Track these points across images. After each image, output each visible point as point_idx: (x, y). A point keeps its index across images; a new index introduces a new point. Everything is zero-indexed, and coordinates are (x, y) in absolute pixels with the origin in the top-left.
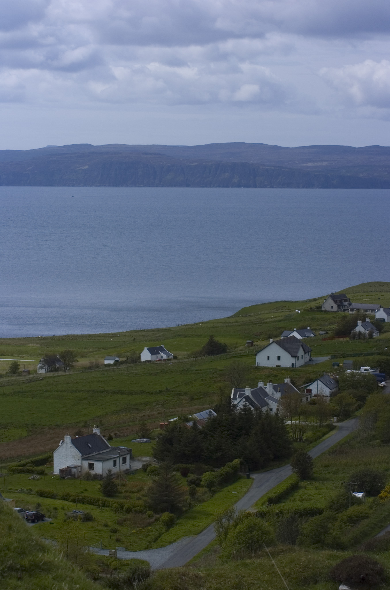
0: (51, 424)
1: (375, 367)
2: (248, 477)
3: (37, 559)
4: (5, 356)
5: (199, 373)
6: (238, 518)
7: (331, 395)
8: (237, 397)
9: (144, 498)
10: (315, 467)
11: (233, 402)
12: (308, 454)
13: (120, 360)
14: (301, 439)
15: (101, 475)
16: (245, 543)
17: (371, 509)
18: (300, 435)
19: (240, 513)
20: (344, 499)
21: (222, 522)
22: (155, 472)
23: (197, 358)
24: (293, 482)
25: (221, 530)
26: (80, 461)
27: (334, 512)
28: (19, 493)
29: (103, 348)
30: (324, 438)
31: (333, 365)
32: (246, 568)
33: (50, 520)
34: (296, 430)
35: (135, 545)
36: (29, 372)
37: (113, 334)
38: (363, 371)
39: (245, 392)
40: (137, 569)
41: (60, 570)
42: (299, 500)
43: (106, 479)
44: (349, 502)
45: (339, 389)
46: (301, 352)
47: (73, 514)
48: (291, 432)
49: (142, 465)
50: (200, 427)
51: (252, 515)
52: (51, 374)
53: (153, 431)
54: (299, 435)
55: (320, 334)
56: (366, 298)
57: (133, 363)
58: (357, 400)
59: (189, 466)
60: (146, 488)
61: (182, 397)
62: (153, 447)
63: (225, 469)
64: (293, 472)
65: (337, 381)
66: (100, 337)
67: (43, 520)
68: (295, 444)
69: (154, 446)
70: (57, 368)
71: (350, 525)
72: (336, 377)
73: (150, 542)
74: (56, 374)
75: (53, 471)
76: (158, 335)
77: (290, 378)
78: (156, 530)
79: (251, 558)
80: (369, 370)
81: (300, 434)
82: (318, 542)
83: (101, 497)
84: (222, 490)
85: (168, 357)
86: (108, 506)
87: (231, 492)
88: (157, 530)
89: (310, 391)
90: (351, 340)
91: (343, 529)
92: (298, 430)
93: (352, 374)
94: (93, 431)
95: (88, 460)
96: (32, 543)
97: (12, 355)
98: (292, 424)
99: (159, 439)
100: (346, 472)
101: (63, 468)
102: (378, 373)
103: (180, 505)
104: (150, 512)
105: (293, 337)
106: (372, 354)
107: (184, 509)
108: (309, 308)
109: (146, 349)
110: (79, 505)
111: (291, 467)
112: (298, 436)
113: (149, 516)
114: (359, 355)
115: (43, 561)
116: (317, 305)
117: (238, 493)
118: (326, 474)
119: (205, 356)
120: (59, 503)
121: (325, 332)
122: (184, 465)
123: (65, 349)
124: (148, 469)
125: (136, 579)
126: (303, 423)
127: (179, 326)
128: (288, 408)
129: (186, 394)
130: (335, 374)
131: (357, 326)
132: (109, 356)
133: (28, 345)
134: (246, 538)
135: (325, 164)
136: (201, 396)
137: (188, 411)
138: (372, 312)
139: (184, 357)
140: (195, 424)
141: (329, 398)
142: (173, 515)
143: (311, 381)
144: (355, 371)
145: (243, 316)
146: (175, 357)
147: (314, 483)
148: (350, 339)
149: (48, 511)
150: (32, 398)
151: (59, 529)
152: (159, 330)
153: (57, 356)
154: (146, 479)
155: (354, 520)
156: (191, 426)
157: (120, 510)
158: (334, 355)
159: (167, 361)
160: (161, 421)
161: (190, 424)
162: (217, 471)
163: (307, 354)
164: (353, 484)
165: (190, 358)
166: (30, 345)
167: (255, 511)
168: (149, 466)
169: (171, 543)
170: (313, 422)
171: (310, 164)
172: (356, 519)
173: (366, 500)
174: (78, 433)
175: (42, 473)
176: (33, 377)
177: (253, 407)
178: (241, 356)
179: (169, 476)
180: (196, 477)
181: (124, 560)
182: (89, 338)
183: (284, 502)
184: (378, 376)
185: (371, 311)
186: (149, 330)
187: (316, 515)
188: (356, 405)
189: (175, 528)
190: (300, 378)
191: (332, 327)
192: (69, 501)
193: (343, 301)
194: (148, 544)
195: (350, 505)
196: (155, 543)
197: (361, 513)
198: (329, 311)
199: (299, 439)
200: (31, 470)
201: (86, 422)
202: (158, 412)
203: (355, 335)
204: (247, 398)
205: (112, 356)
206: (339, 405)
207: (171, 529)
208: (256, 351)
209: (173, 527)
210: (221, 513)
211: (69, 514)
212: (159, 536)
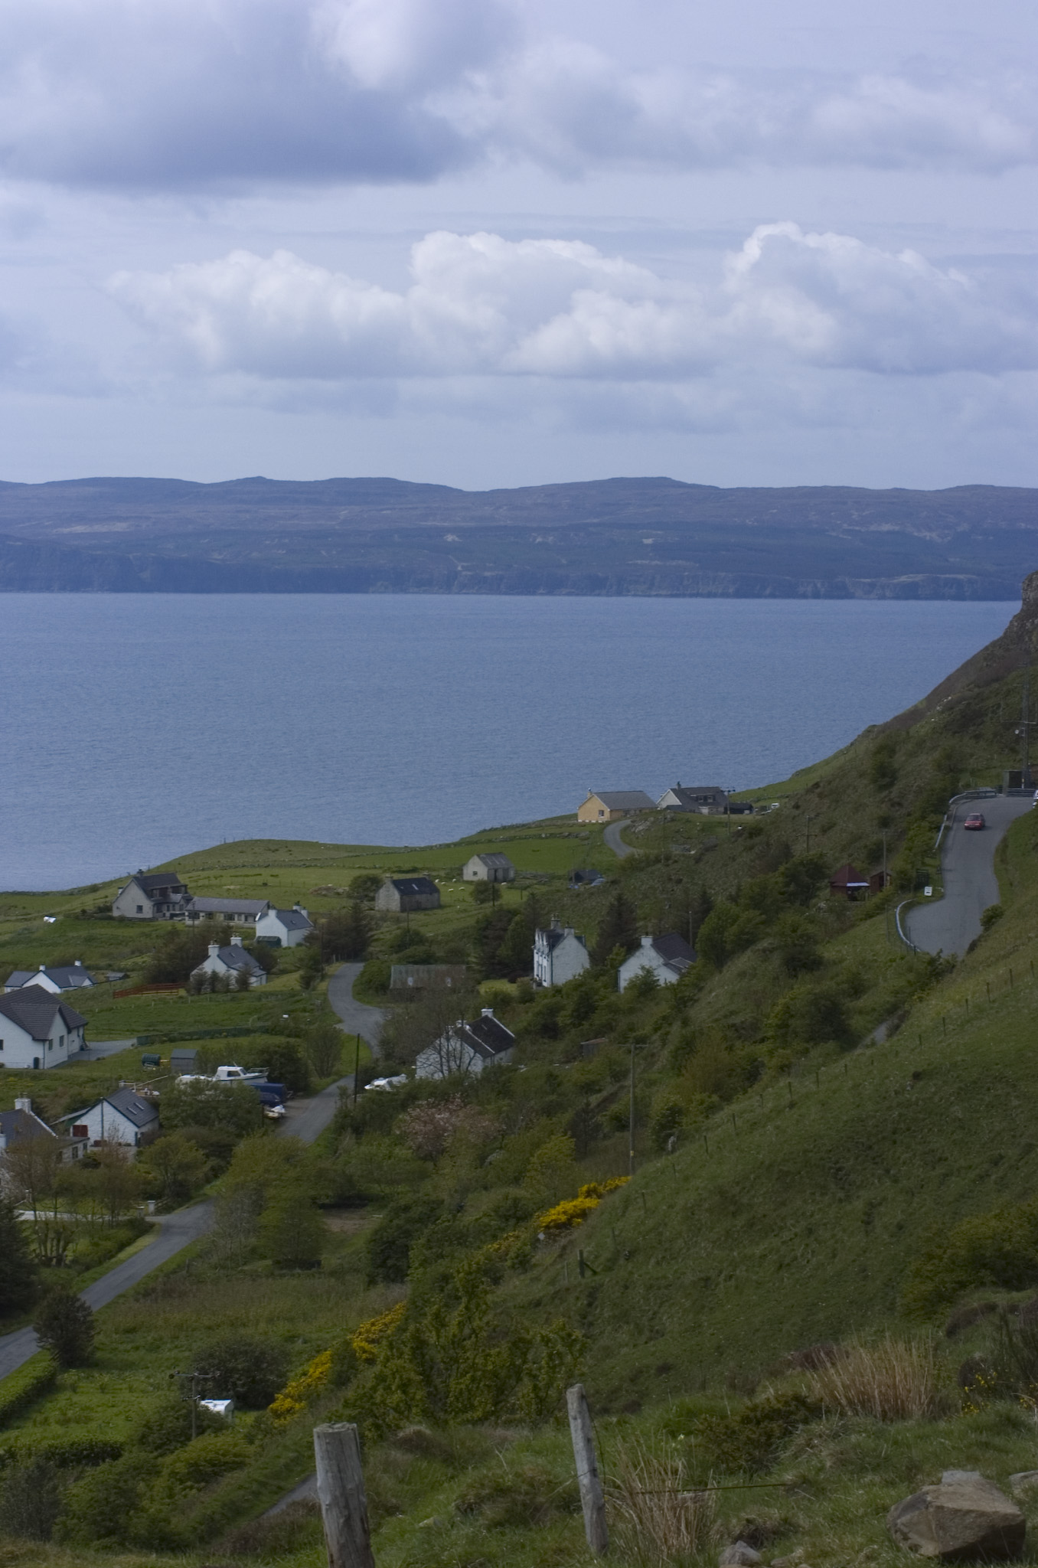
1: (256, 1065)
7: (138, 1142)
10: (99, 1333)
12: (78, 1300)
14: (60, 1260)
17: (251, 1442)
18: (58, 1250)
20: (177, 1419)
24: (42, 1374)
27: (152, 1452)
30: (122, 1255)
31: (144, 1063)
34: (46, 1236)
38: (224, 1077)
42: (58, 1422)
44: (191, 1426)
45: (161, 1126)
46: (58, 1028)
48: (33, 1241)
54: (54, 1248)
55: (108, 980)
56: (231, 884)
58: (207, 1156)
64: (41, 1347)
65: (155, 1105)
68: (47, 1274)
71: (196, 1485)
72: (151, 1094)
77: (28, 1097)
80: (239, 1075)
81: (58, 1245)
82: (110, 1533)
89: (83, 1131)
90: (193, 995)
91: (176, 1498)
92: (51, 1235)
93: (195, 1086)
98: (36, 1221)
100: (181, 1347)
102: (263, 1081)
105: (37, 987)
106: (248, 1032)
108: (78, 910)
111: (36, 1335)
112: (52, 1251)
114: (212, 1035)
116: (101, 903)
118: (128, 1351)
121: (120, 975)
126: (66, 1216)
128: (25, 1176)
130: (150, 1087)
131: (206, 957)
135: (120, 527)
138: (246, 920)
141: (133, 1150)
143: (87, 1104)
144: (202, 1078)
147: (97, 1375)
148: (188, 991)
155: (205, 1473)
158: (145, 1034)
163: (74, 1033)
164: (202, 1376)
170: (93, 1214)
171: (79, 529)
172: (210, 1469)
173: (237, 1421)
183: (18, 1428)
184: (264, 1089)
185: (243, 917)
187: (104, 1461)
188: (206, 1168)
190: (56, 1096)
191: (139, 960)
193: (170, 890)
195: (194, 1435)
197: (224, 1455)
198: (131, 919)
199: (55, 1260)
203: (201, 981)
206: (162, 1167)
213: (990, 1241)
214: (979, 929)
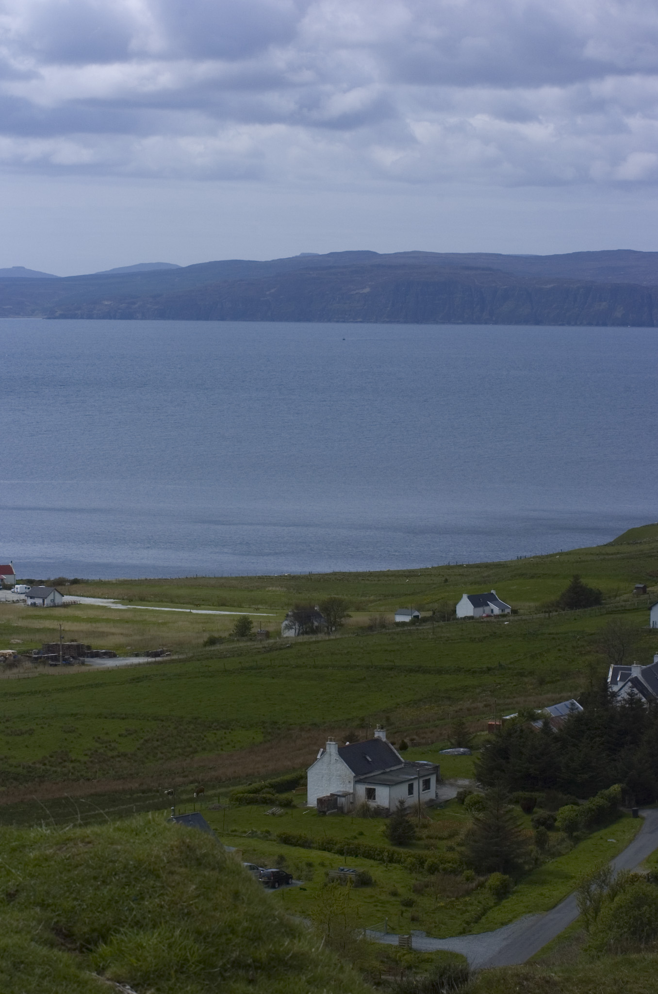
0: (304, 723)
2: (635, 815)
3: (281, 949)
4: (228, 606)
5: (554, 638)
6: (617, 884)
8: (618, 679)
9: (459, 849)
11: (611, 687)
13: (421, 615)
15: (387, 809)
16: (627, 925)
19: (620, 875)
21: (589, 890)
22: (479, 805)
23: (551, 614)
25: (588, 903)
26: (352, 785)
28: (249, 837)
29: (393, 596)
32: (630, 967)
33: (300, 883)
35: (443, 926)
36: (268, 635)
37: (410, 571)
39: (631, 671)
40: (448, 968)
41: (320, 967)
43: (395, 816)
47: (339, 875)
49: (456, 793)
50: (555, 729)
51: (641, 879)
52: (306, 638)
53: (475, 736)
57: (443, 621)
59: (536, 794)
60: (463, 832)
61: (526, 680)
62: (475, 763)
63: (597, 801)
66: (388, 576)
67: (288, 883)
69: (477, 761)
70: (314, 627)
73: (468, 923)
74: (314, 638)
75: (307, 802)
76: (485, 574)
78: (479, 902)
79: (639, 951)
83: (388, 846)
84: (591, 836)
85: (502, 611)
86: (399, 862)
87: (607, 840)
88: (481, 903)
94: (374, 734)
95: (366, 783)
96: (273, 922)
97: (239, 606)
99: (487, 749)
101: (324, 797)
103: (520, 861)
104: (468, 872)
107: (527, 867)
109: (465, 596)
110: (349, 859)
113: (467, 879)
115: (292, 952)
117: (618, 841)
119: (564, 610)
120: (315, 855)
122: (526, 793)
123: (329, 596)
124: (467, 801)
125: (445, 984)
127: (522, 559)
129: (531, 673)
132: (403, 608)
133: (267, 589)
134: (630, 918)
136: (558, 678)
137: (535, 702)
139: (529, 612)
140: (546, 724)
142: (507, 876)
145: (629, 544)
146: (515, 612)
149: (298, 868)
150: (273, 678)
151: (316, 898)
152: (487, 566)
153: (316, 608)
154: (463, 816)
156: (540, 728)
157: (418, 867)
159: (500, 617)
160: (490, 719)
161: (539, 724)
162: (583, 805)
165: (539, 613)
166: (270, 589)
167: (645, 873)
168: (468, 795)
169: (503, 924)
174: (350, 738)
175: (288, 804)
176: (275, 643)
177: (644, 697)
178: (625, 611)
179: (502, 812)
180: (548, 813)
181: (424, 953)
182: (370, 579)
186: (470, 565)
189: (510, 899)
192: (333, 851)
194: (465, 925)
196: (476, 924)
200: (270, 799)
201: (363, 719)
202: (485, 703)
204: (636, 682)
205: (408, 609)
207: (504, 901)
208: (650, 603)
209: (507, 898)
210: (588, 875)
211: (333, 873)
212: (484, 912)
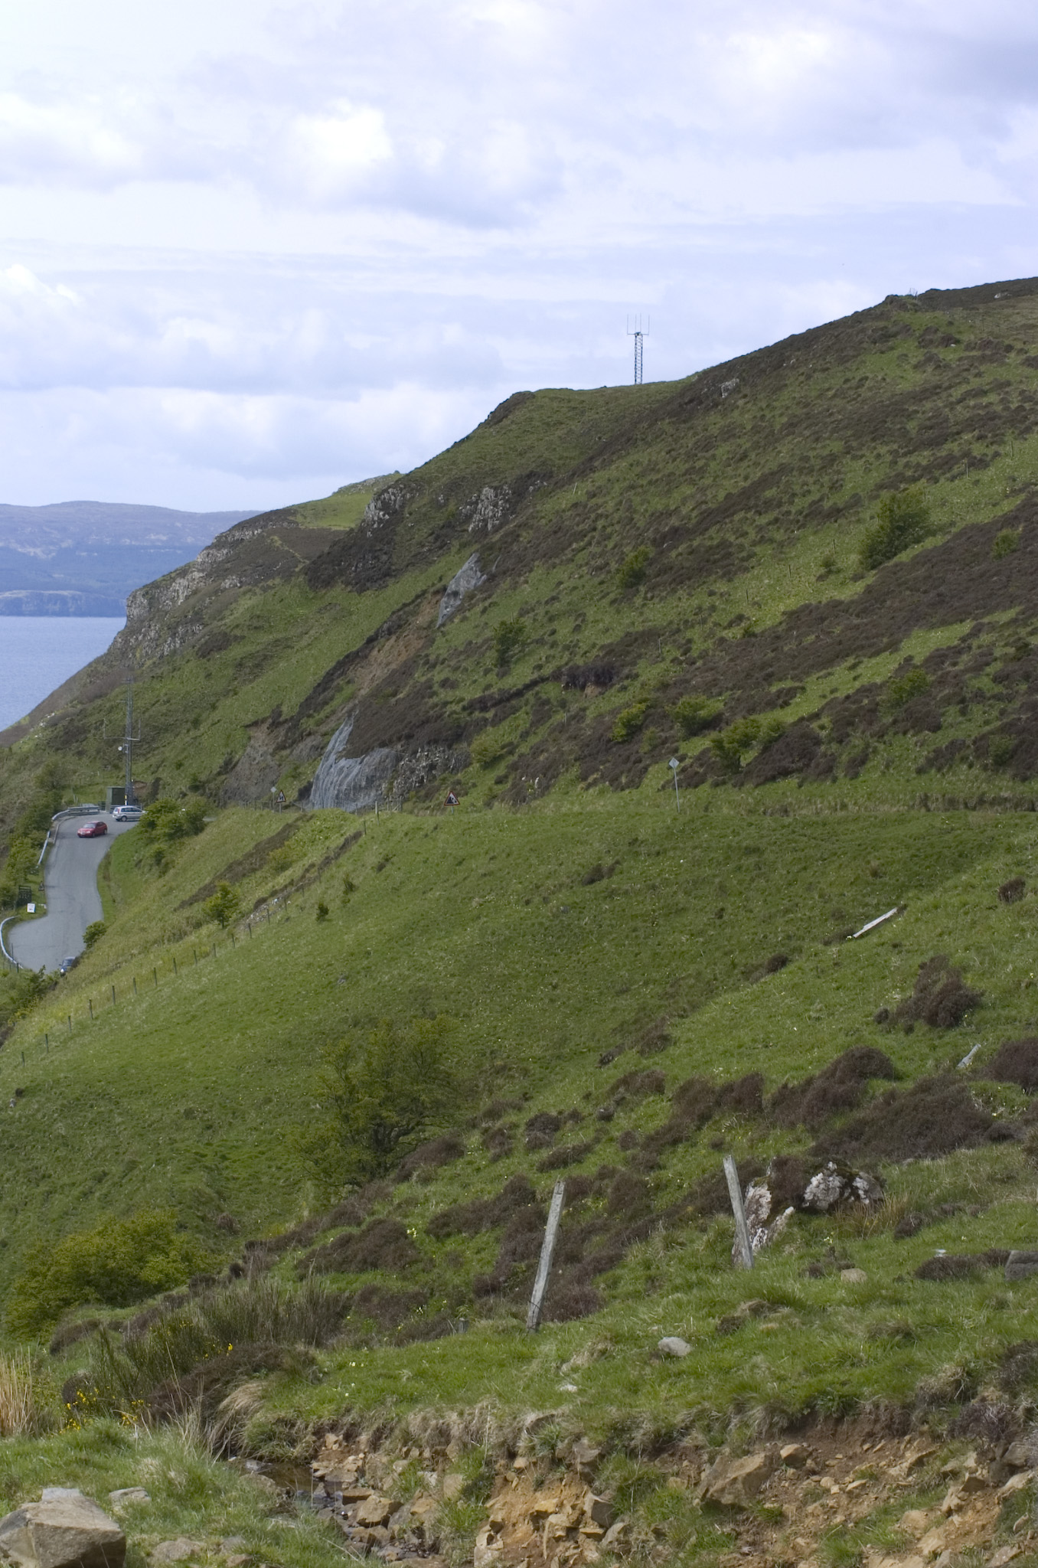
213: (94, 1258)
214: (82, 946)
